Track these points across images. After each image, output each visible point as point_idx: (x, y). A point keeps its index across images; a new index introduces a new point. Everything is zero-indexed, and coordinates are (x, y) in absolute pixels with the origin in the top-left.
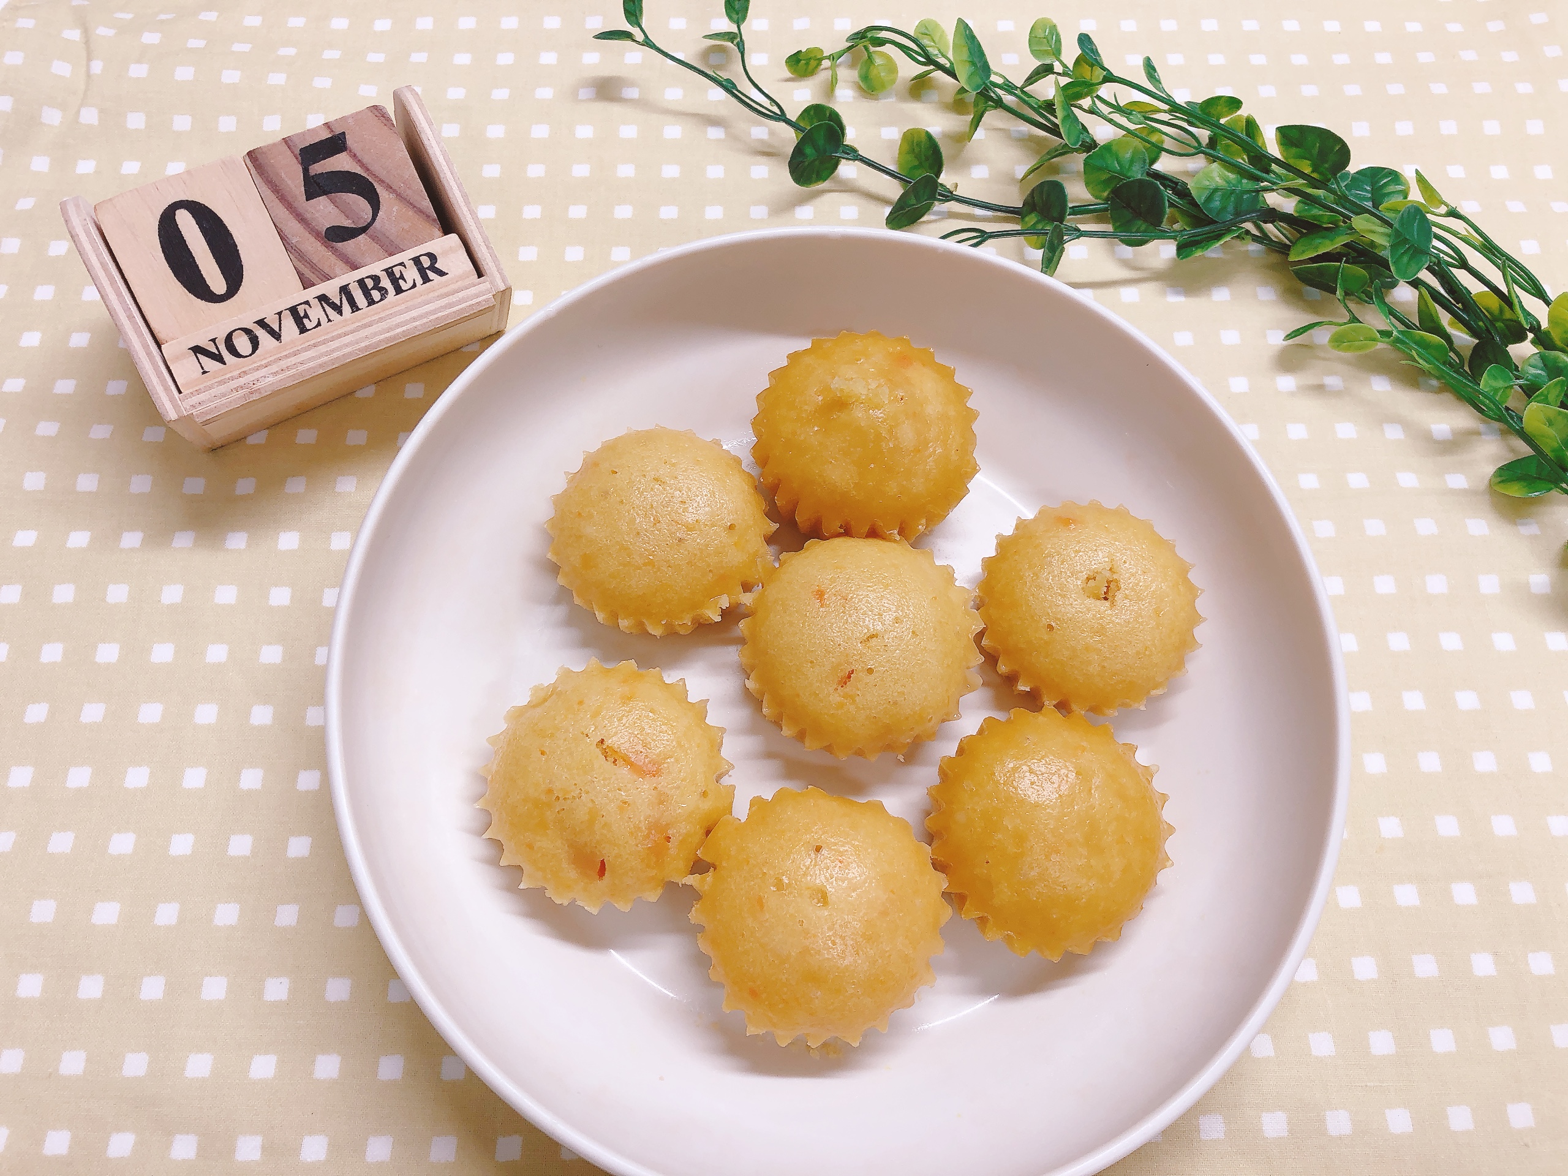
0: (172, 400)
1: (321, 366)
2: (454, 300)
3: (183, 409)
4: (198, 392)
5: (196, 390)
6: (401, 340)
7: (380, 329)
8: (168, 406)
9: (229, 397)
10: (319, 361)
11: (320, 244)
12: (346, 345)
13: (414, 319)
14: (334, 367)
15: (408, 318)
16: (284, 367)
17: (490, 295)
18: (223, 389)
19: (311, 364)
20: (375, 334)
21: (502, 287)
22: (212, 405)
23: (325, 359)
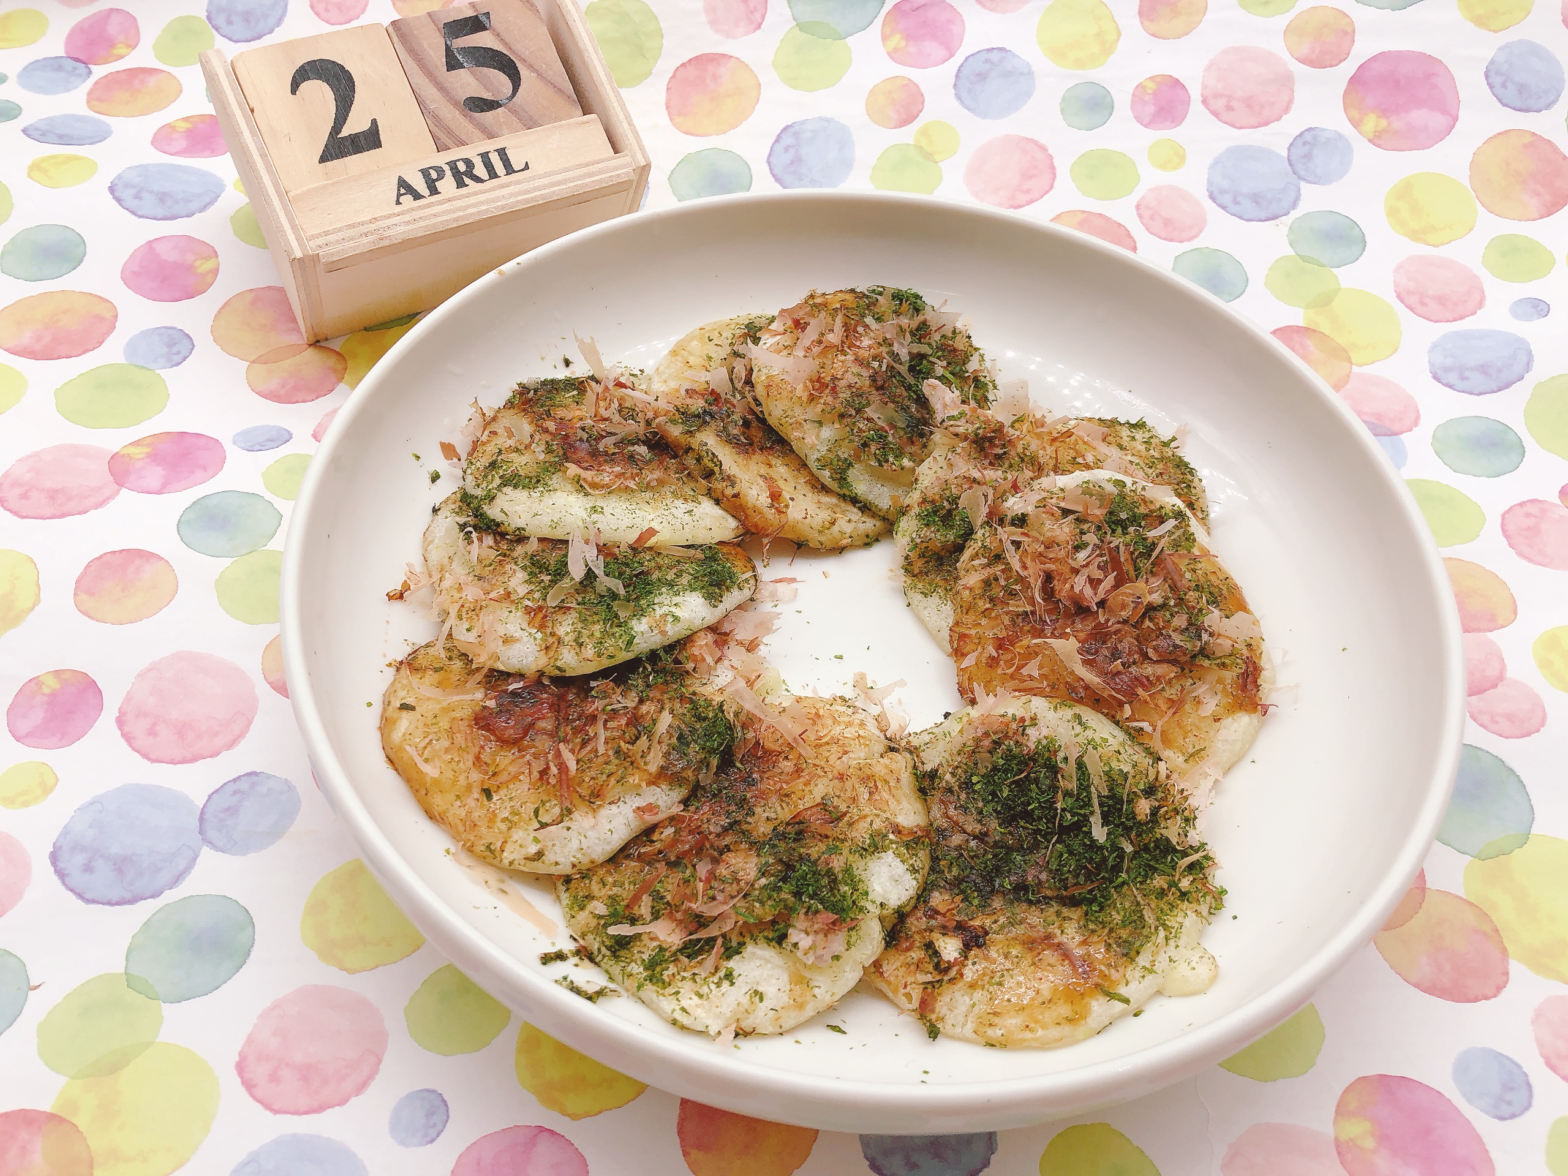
3: (309, 249)
11: (457, 112)
13: (553, 184)
23: (458, 213)
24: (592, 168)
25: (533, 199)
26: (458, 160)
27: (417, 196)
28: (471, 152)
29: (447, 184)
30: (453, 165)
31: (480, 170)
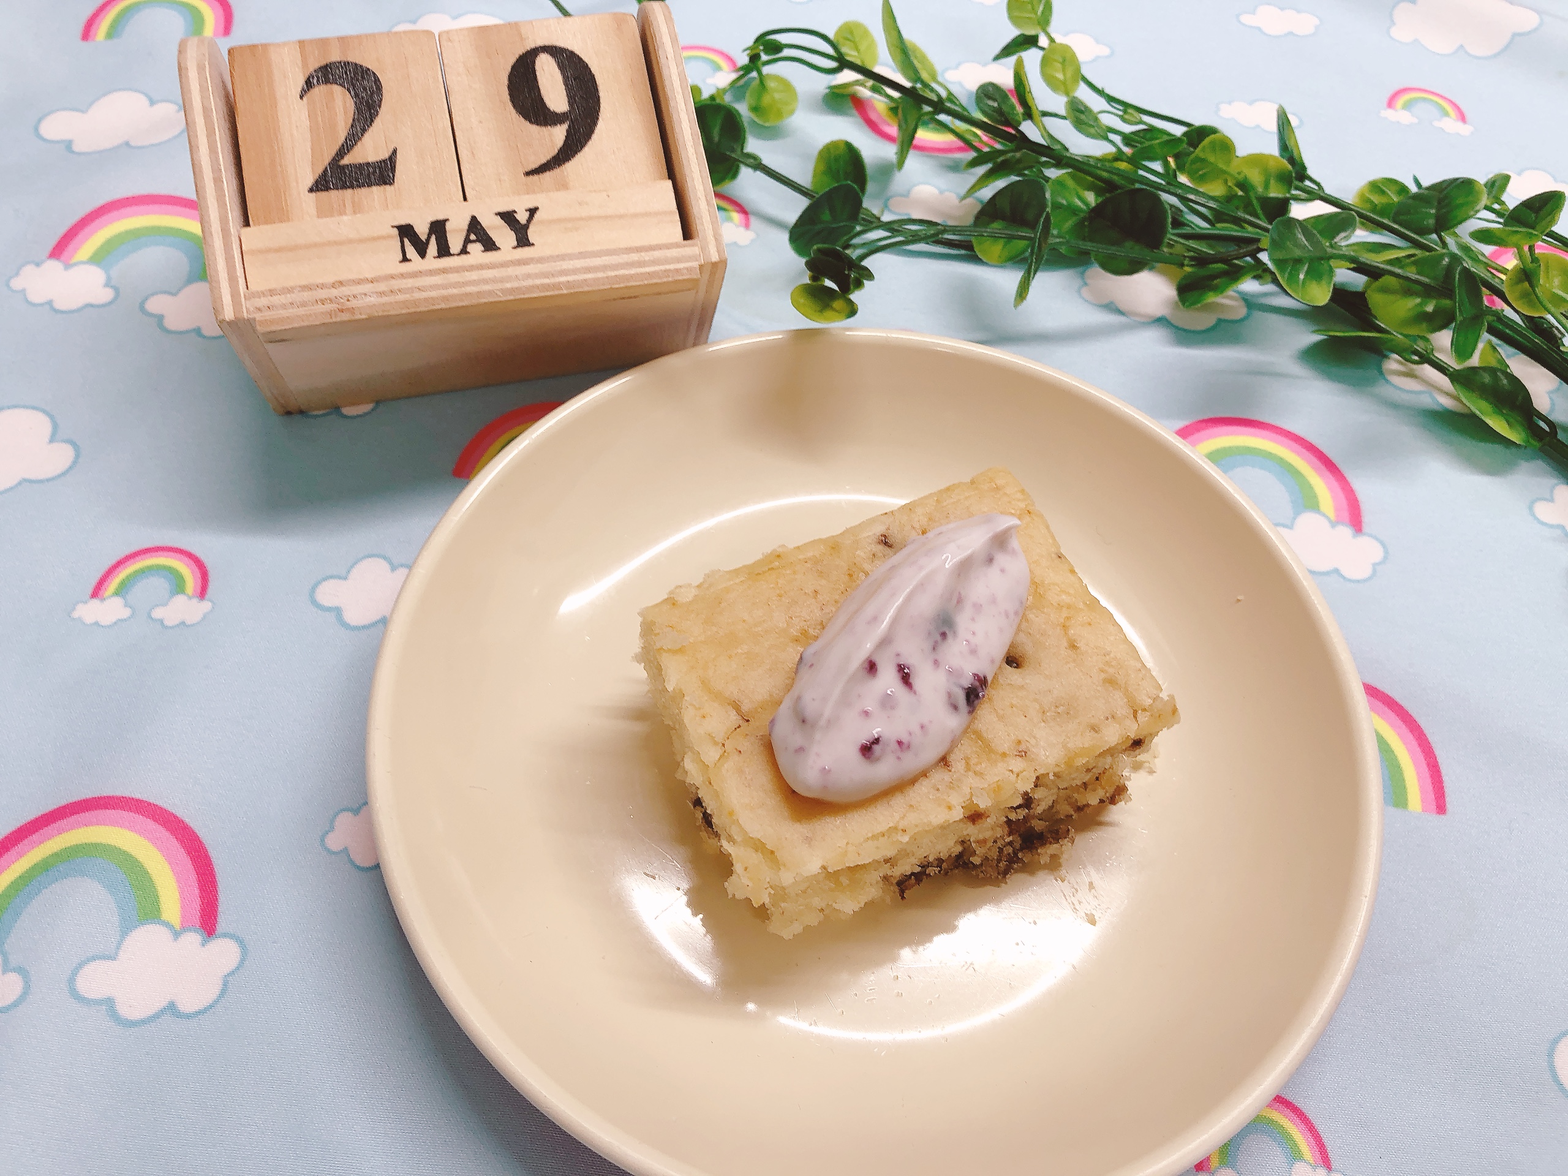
0: (235, 294)
1: (445, 299)
2: (647, 258)
4: (272, 293)
5: (270, 290)
6: (561, 292)
7: (537, 271)
8: (227, 299)
9: (313, 307)
10: (444, 292)
12: (485, 281)
14: (461, 304)
15: (579, 266)
16: (396, 288)
17: (695, 264)
18: (306, 295)
19: (433, 294)
20: (528, 276)
21: (715, 257)
22: (284, 313)
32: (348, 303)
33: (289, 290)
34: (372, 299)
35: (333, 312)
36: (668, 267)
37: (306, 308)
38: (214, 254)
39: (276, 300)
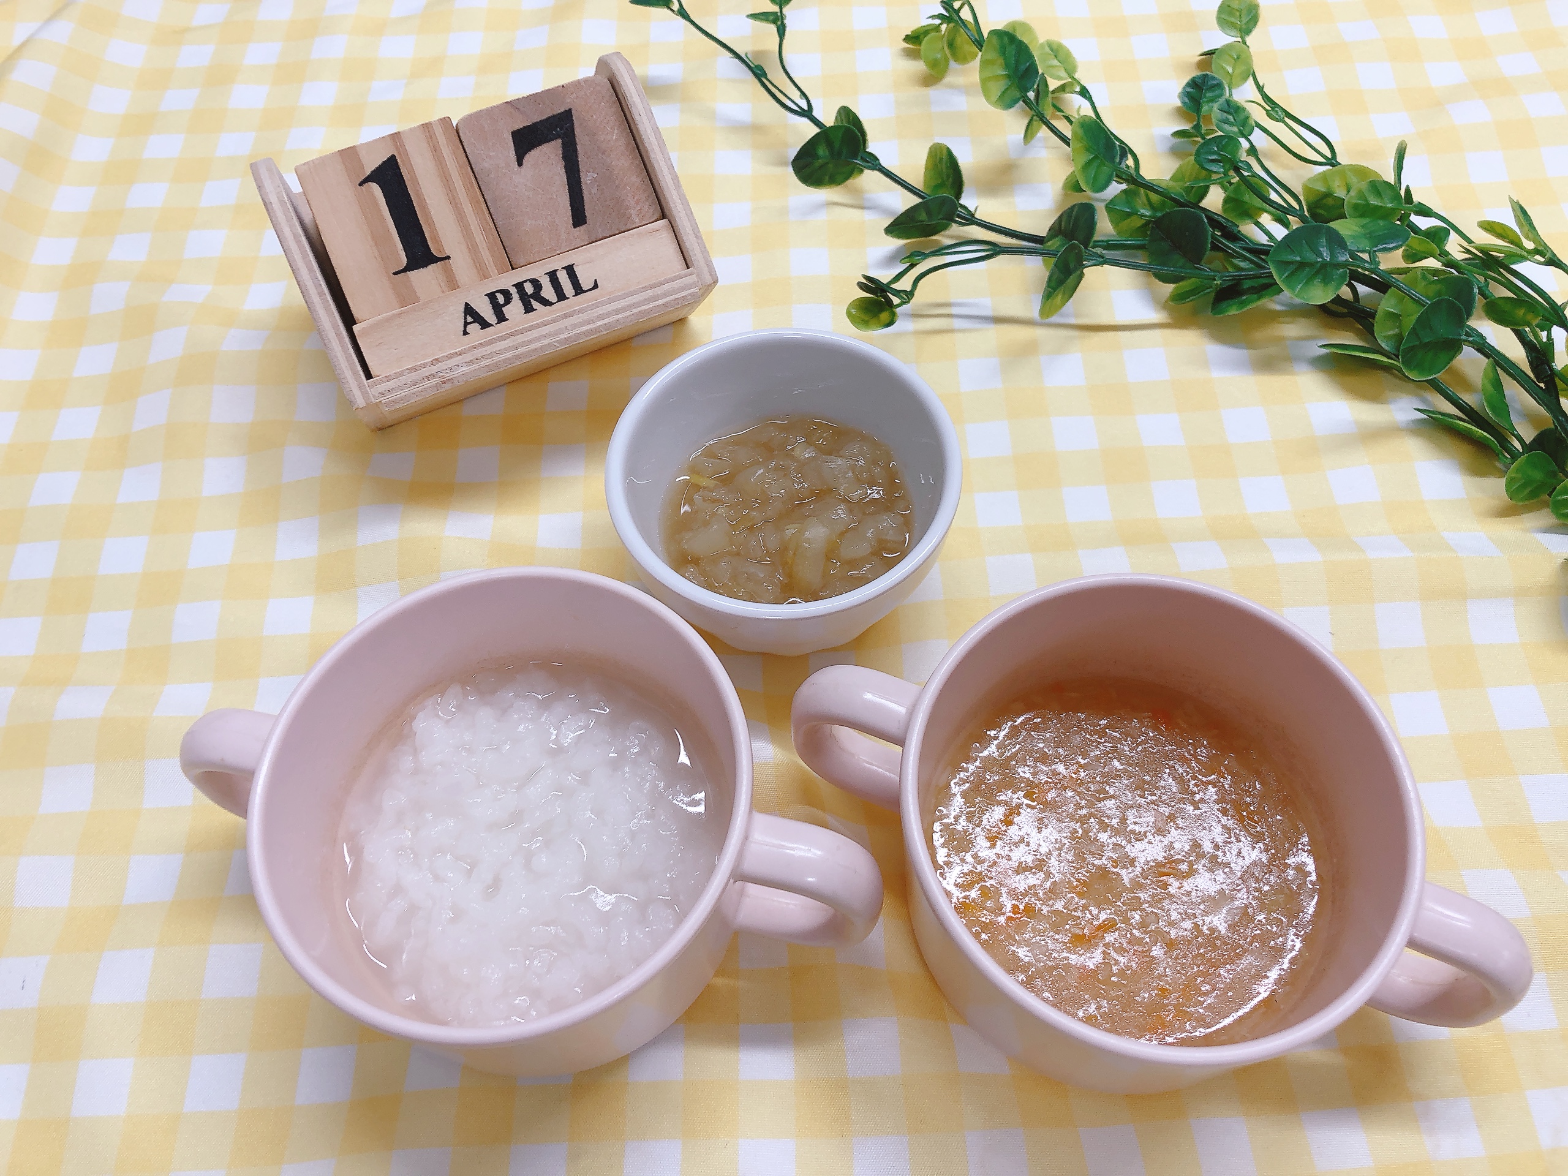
0: (361, 387)
1: (518, 357)
3: (371, 396)
4: (388, 379)
5: (386, 377)
7: (580, 320)
8: (356, 392)
9: (422, 384)
10: (516, 352)
12: (546, 336)
13: (618, 311)
14: (532, 359)
16: (480, 356)
18: (414, 376)
19: (508, 355)
20: (574, 326)
21: (709, 280)
22: (402, 393)
23: (521, 350)
24: (658, 291)
25: (597, 330)
26: (525, 281)
27: (485, 324)
28: (539, 272)
29: (514, 309)
30: (519, 286)
31: (548, 292)
32: (447, 375)
33: (401, 374)
34: (464, 369)
35: (438, 385)
36: (677, 296)
37: (417, 386)
38: (336, 356)
39: (391, 384)
